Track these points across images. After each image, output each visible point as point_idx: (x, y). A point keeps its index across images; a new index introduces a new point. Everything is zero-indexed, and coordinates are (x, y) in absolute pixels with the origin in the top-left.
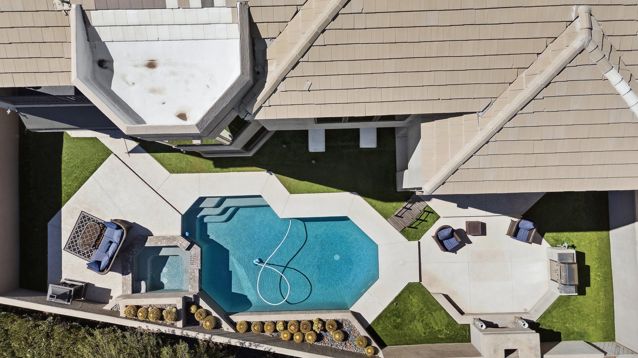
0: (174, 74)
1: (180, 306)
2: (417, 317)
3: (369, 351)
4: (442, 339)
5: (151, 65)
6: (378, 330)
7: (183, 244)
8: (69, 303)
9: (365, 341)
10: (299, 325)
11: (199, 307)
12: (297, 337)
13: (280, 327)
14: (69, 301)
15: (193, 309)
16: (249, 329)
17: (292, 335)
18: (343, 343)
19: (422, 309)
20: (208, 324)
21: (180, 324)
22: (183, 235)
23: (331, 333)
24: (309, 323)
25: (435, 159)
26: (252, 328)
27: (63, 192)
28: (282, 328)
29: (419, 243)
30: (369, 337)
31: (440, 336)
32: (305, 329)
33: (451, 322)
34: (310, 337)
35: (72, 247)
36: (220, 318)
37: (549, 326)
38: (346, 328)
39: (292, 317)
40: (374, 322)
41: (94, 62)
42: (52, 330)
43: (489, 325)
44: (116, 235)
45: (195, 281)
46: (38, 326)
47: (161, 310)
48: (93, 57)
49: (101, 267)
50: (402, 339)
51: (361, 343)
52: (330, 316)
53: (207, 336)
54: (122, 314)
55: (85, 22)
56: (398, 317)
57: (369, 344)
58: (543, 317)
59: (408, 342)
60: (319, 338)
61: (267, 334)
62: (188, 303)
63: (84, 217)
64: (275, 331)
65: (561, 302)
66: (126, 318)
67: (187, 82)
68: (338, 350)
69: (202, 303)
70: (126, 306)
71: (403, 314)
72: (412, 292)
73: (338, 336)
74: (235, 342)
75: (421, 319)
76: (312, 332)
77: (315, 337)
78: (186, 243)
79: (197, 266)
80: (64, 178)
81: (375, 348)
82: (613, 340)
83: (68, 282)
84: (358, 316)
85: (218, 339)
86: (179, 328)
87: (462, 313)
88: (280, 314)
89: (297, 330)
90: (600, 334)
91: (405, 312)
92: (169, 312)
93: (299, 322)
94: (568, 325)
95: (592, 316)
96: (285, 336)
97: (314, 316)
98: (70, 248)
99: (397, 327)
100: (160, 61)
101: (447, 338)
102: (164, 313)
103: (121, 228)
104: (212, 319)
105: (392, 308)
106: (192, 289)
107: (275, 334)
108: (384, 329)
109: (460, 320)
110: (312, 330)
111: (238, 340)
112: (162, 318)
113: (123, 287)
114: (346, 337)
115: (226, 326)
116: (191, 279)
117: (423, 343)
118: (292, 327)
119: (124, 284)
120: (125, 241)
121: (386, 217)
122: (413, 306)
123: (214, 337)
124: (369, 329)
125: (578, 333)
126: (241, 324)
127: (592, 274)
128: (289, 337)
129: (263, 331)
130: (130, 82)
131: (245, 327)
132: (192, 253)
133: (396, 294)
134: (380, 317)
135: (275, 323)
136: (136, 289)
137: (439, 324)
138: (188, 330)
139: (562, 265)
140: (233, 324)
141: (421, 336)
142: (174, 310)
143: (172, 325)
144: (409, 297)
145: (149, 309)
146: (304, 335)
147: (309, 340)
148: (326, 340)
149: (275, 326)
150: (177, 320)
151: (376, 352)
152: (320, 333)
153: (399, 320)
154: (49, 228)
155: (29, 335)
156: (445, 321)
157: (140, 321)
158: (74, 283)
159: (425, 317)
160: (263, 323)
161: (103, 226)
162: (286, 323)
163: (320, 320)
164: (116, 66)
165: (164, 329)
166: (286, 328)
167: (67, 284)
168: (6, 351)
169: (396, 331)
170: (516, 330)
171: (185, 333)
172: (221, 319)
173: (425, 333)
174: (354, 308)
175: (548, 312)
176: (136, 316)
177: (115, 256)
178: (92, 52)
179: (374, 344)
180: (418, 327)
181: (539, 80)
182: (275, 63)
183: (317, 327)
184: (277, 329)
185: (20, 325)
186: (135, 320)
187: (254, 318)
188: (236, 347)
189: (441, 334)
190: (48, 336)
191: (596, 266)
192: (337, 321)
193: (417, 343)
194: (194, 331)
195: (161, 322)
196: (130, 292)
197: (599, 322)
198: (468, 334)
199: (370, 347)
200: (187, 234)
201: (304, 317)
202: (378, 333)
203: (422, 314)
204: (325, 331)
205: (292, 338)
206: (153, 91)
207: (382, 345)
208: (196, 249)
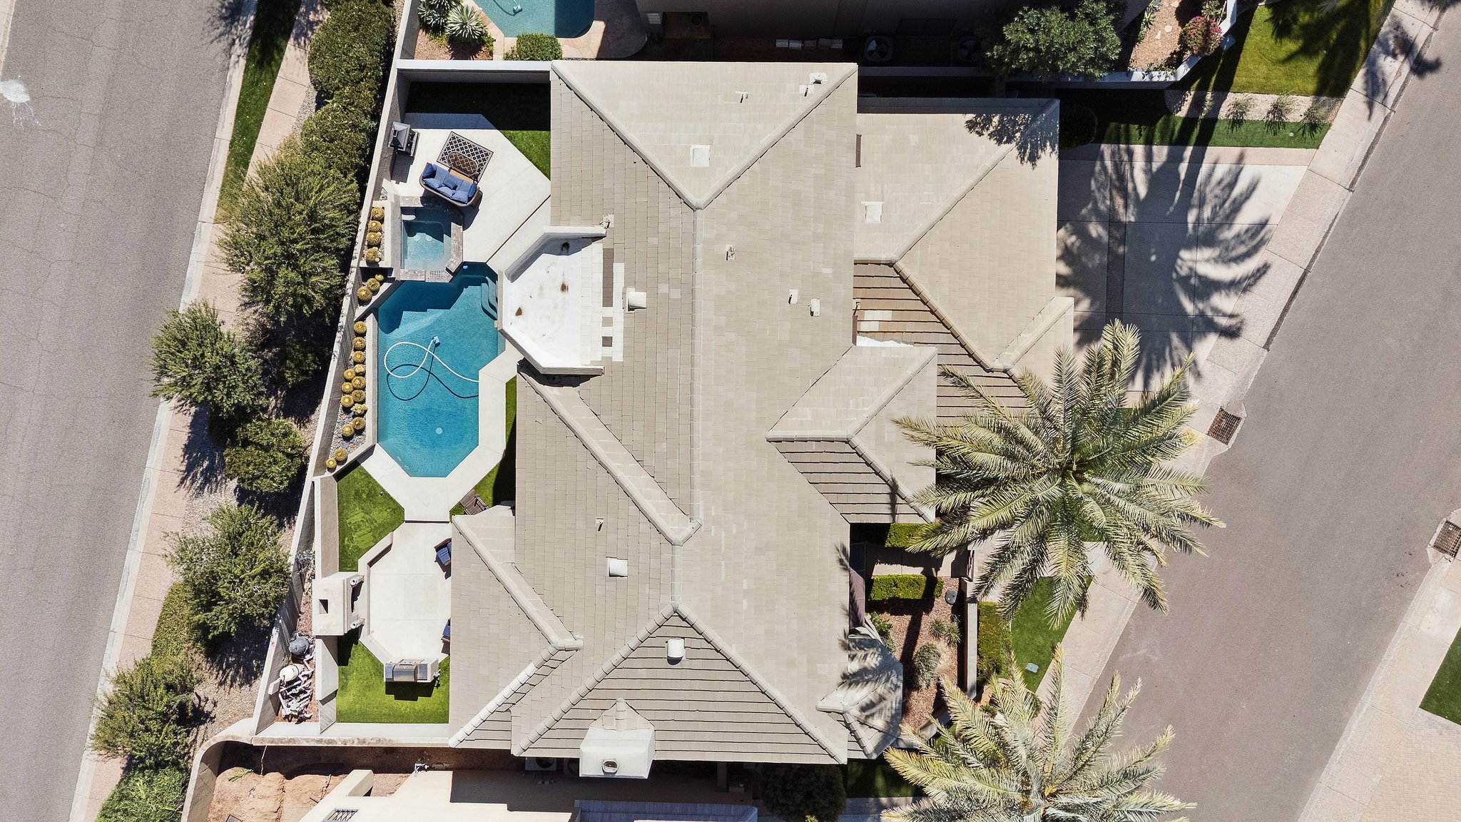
0: (556, 307)
1: (382, 265)
2: (367, 516)
3: (331, 463)
4: (343, 541)
5: (564, 288)
6: (355, 473)
7: (452, 264)
8: (389, 146)
9: (341, 458)
10: (360, 389)
11: (381, 283)
12: (347, 387)
13: (359, 368)
14: (391, 146)
15: (380, 277)
16: (358, 335)
17: (350, 381)
18: (340, 435)
19: (376, 522)
20: (364, 293)
21: (363, 264)
22: (464, 263)
23: (351, 423)
24: (362, 400)
25: (482, 526)
26: (358, 338)
27: (515, 132)
28: (357, 371)
29: (448, 522)
30: (346, 463)
31: (346, 539)
32: (356, 395)
33: (360, 552)
34: (347, 400)
35: (454, 141)
36: (370, 304)
37: (354, 654)
38: (356, 438)
39: (370, 381)
40: (363, 468)
41: (567, 239)
42: (361, 131)
43: (356, 591)
44: (461, 195)
45: (411, 276)
46: (366, 115)
47: (378, 245)
48: (571, 239)
49: (427, 179)
50: (344, 499)
51: (339, 454)
52: (369, 422)
53: (350, 292)
54: (377, 204)
55: (595, 238)
56: (368, 495)
57: (339, 462)
58: (364, 649)
59: (340, 505)
60: (347, 410)
61: (353, 354)
62: (386, 272)
63: (487, 155)
64: (355, 363)
65: (377, 666)
66: (372, 208)
67: (548, 317)
68: (333, 430)
69: (386, 286)
70: (383, 208)
71: (371, 501)
72: (395, 513)
73: (347, 430)
74: (343, 321)
75: (365, 520)
76: (352, 403)
77: (347, 405)
78: (453, 268)
79: (430, 279)
80: (530, 133)
81: (335, 469)
82: (338, 720)
83: (415, 138)
84: (370, 452)
85: (346, 302)
86: (357, 263)
87: (371, 564)
88: (373, 368)
89: (355, 386)
90: (345, 707)
91: (373, 503)
92: (375, 254)
93: (364, 389)
94: (355, 674)
95: (364, 700)
96: (349, 374)
97: (370, 405)
98: (454, 138)
99: (357, 493)
100: (566, 294)
101: (344, 547)
102: (375, 248)
103: (469, 201)
104: (369, 296)
105: (378, 490)
106: (400, 274)
107: (352, 362)
108: (356, 480)
109: (363, 562)
110: (355, 402)
111: (344, 324)
112: (370, 246)
113: (407, 197)
114: (347, 439)
115: (360, 310)
116: (414, 272)
117: (339, 521)
118: (358, 382)
119: (411, 198)
120: (454, 205)
121: (476, 488)
122: (380, 513)
123: (349, 298)
124: (355, 464)
125: (347, 684)
126: (363, 326)
127: (408, 703)
128: (347, 377)
129: (355, 350)
130: (549, 270)
131: (360, 330)
132: (443, 273)
133: (392, 495)
134: (368, 476)
135: (363, 363)
136: (405, 210)
137: (359, 539)
138: (357, 273)
139: (414, 667)
140: (363, 318)
141: (347, 519)
142: (377, 260)
143: (362, 255)
144: (389, 508)
145: (379, 233)
146: (349, 393)
147: (344, 399)
148: (345, 416)
149: (360, 363)
150: (368, 262)
151: (331, 470)
152: (351, 411)
153: (364, 496)
154: (476, 115)
155: (356, 107)
156: (362, 546)
157: (368, 222)
158: (414, 145)
159: (367, 524)
160: (363, 350)
161: (476, 178)
162: (363, 374)
163: (366, 411)
164: (563, 259)
165: (358, 248)
166: (357, 374)
167: (412, 139)
168: (340, 81)
169: (353, 492)
170: (347, 619)
171: (354, 270)
172: (369, 306)
173: (350, 523)
174: (378, 449)
175: (369, 654)
176: (373, 220)
177: (438, 194)
178: (575, 239)
179: (339, 468)
180: (356, 517)
181: (532, 611)
182: (558, 394)
183: (357, 408)
184: (357, 366)
185: (366, 98)
186: (369, 218)
187: (369, 340)
188: (338, 321)
189: (348, 540)
190: (354, 126)
191: (417, 708)
192: (363, 429)
193: (340, 515)
194: (355, 279)
195: (366, 243)
196: (402, 204)
197: (357, 706)
198: (348, 569)
199: (335, 464)
200: (465, 267)
201: (369, 394)
202: (351, 473)
203: (371, 521)
204: (354, 416)
205: (347, 381)
206: (541, 288)
207: (338, 477)
208: (446, 278)
